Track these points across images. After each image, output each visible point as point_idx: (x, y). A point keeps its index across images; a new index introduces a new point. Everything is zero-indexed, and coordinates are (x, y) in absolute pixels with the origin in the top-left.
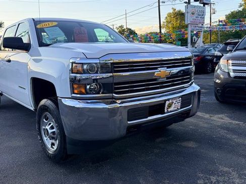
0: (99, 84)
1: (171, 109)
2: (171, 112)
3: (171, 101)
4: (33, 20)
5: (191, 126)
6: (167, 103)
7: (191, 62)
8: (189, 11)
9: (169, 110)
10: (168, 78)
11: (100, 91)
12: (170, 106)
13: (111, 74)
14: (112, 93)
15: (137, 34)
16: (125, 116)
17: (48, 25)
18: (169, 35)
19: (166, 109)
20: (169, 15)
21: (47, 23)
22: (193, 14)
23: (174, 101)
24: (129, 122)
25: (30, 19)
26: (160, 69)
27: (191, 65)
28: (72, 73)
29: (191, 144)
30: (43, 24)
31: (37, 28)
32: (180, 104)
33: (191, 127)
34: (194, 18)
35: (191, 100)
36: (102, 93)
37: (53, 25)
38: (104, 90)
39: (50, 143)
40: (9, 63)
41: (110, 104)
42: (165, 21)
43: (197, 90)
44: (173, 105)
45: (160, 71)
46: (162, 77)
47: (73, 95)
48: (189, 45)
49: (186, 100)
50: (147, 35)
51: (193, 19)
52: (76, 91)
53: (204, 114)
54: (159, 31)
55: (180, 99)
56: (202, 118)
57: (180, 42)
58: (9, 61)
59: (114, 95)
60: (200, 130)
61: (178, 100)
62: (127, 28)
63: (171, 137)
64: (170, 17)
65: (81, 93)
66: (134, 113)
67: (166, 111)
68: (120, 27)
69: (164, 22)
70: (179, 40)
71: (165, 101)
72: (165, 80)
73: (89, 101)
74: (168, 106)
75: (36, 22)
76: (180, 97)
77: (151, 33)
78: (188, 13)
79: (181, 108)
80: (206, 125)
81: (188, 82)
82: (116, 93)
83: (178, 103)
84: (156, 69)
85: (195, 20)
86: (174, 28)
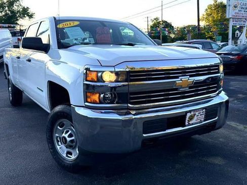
0: (114, 94)
1: (194, 121)
2: (193, 124)
3: (192, 113)
4: (55, 18)
5: (221, 138)
6: (189, 115)
7: (218, 69)
8: (231, 4)
9: (190, 122)
10: (190, 88)
11: (114, 101)
12: (191, 118)
13: (127, 83)
14: (127, 103)
15: (173, 27)
16: (141, 128)
17: (69, 24)
18: (208, 29)
19: (187, 121)
20: (210, 7)
21: (68, 23)
22: (235, 7)
23: (197, 113)
24: (144, 135)
25: (51, 17)
26: (181, 78)
27: (218, 72)
28: (87, 80)
29: (218, 161)
30: (64, 23)
31: (58, 28)
32: (203, 116)
33: (221, 140)
34: (237, 11)
35: (217, 112)
36: (117, 103)
37: (75, 24)
38: (119, 100)
39: (65, 152)
40: (29, 63)
41: (125, 115)
42: (205, 13)
43: (224, 101)
44: (195, 118)
45: (182, 80)
46: (183, 86)
47: (87, 104)
48: (230, 41)
49: (211, 112)
50: (185, 28)
51: (235, 13)
52: (89, 100)
53: (238, 124)
54: (197, 25)
55: (204, 110)
56: (235, 129)
57: (221, 37)
58: (29, 60)
59: (129, 105)
60: (230, 144)
61: (201, 112)
62: (162, 21)
63: (196, 151)
64: (211, 9)
65: (95, 102)
66: (150, 125)
67: (187, 123)
68: (155, 19)
69: (204, 15)
70: (220, 34)
71: (187, 112)
72: (187, 89)
73: (103, 111)
74: (189, 118)
75: (57, 21)
76: (203, 108)
77: (189, 26)
78: (229, 6)
79: (205, 120)
80: (238, 138)
81: (215, 91)
82: (131, 103)
83: (201, 115)
84: (177, 77)
85: (238, 13)
86: (214, 21)
